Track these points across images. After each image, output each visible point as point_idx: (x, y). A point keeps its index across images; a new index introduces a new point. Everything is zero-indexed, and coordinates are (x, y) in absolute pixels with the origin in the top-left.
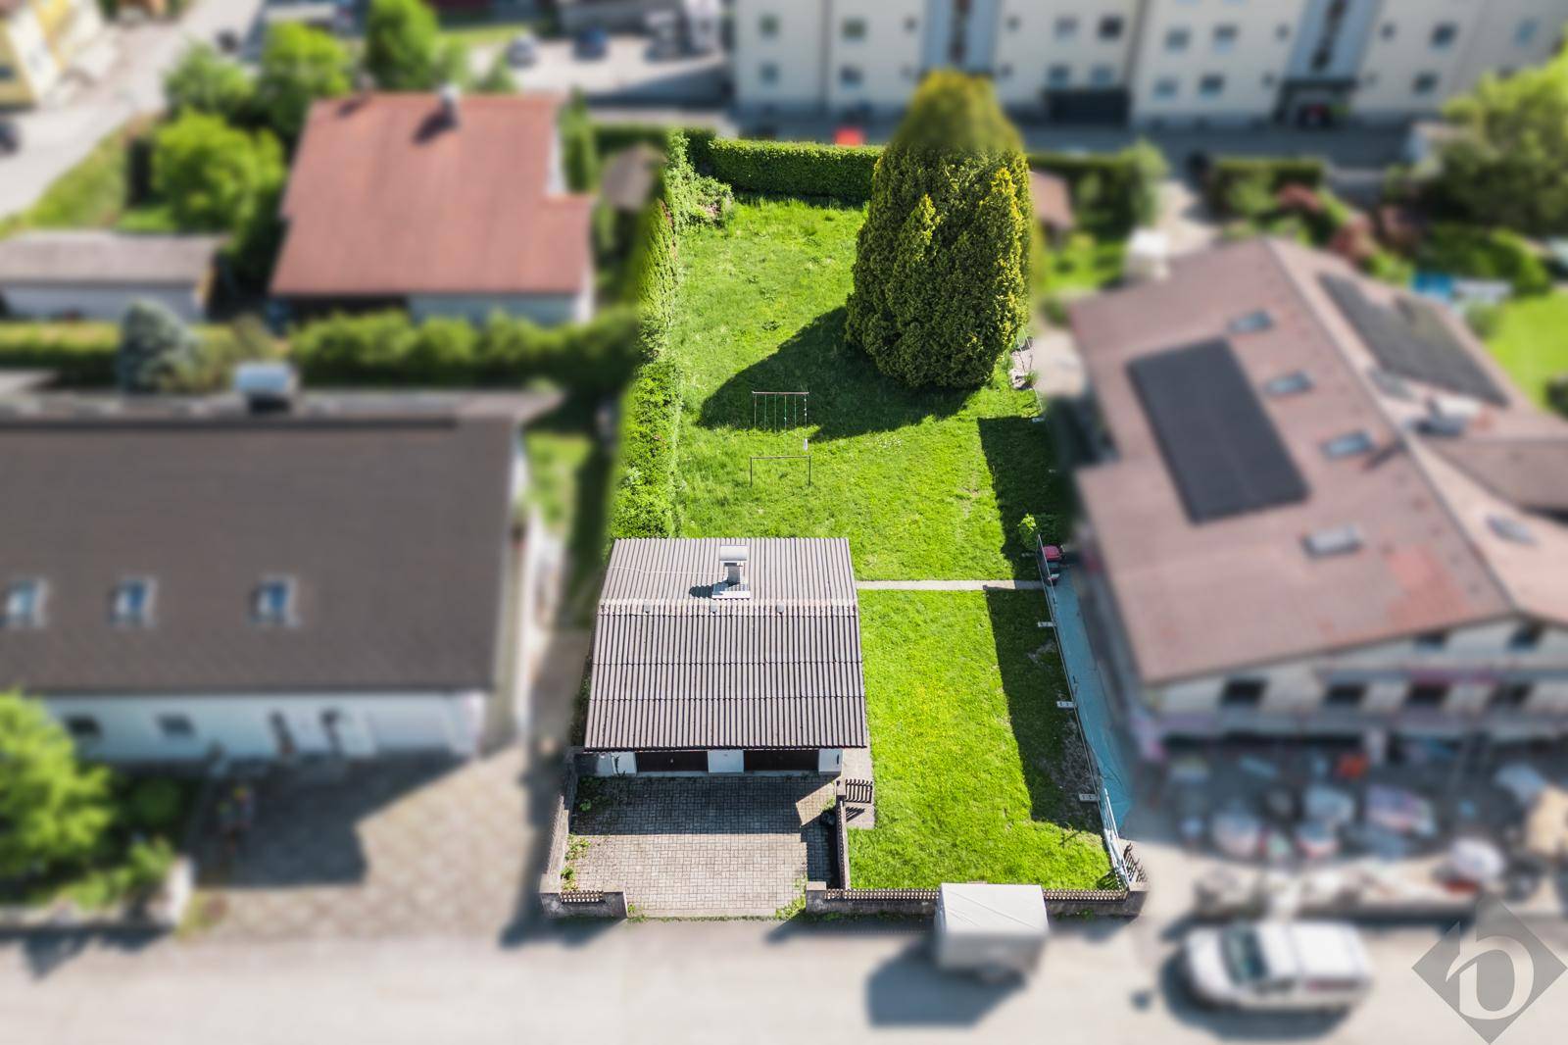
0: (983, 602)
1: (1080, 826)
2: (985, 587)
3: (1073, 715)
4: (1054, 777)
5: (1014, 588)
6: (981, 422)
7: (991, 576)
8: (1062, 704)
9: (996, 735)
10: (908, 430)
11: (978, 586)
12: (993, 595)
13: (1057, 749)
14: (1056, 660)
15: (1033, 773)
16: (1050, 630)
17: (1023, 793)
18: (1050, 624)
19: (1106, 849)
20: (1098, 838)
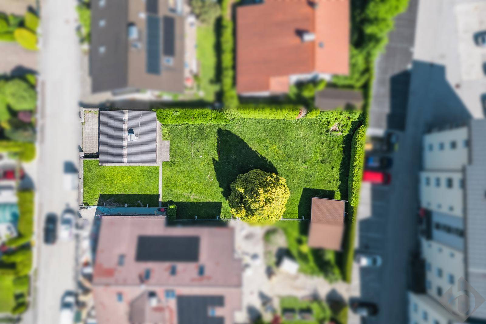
0: (155, 193)
1: (99, 202)
2: (160, 195)
3: (124, 206)
4: (110, 200)
5: (159, 201)
6: (221, 203)
7: (163, 196)
8: (126, 205)
9: (120, 190)
10: (217, 184)
11: (160, 192)
12: (158, 196)
13: (116, 202)
14: (138, 205)
15: (110, 196)
16: (146, 206)
17: (106, 193)
18: (147, 207)
19: (93, 206)
20: (97, 205)
